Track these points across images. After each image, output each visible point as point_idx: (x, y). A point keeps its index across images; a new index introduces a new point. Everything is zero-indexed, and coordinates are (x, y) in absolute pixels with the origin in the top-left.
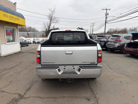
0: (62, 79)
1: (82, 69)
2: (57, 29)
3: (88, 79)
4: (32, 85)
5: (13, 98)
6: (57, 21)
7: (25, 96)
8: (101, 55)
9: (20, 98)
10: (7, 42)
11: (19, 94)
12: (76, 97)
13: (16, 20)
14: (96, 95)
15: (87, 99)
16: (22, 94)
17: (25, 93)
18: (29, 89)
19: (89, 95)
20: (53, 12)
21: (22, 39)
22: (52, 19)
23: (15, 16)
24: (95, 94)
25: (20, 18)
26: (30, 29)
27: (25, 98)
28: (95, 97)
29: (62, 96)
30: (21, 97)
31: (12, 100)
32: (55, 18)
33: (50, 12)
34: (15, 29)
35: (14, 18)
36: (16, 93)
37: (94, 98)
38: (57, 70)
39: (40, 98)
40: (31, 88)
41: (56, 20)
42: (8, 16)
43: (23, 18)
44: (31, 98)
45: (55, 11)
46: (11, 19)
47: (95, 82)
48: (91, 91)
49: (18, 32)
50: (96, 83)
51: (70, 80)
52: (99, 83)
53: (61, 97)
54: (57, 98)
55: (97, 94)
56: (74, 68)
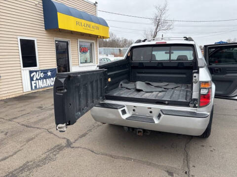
0: (129, 128)
1: (163, 116)
2: (144, 41)
3: (178, 135)
4: (90, 130)
5: (58, 143)
6: (170, 26)
7: (74, 145)
8: (208, 92)
9: (65, 146)
10: (81, 63)
11: (68, 140)
12: (150, 164)
13: (93, 29)
14: (192, 169)
15: (168, 171)
16: (72, 140)
17: (76, 140)
18: (84, 135)
19: (175, 166)
20: (162, 11)
21: (106, 58)
22: (160, 23)
23: (93, 24)
24: (191, 166)
25: (101, 26)
26: (125, 42)
27: (72, 148)
28: (186, 173)
29: (126, 156)
30: (69, 144)
31: (55, 146)
32: (165, 21)
33: (156, 11)
34: (93, 43)
35: (91, 27)
36: (65, 138)
37: (184, 173)
38: (120, 110)
39: (93, 152)
40: (87, 134)
41: (168, 24)
42: (83, 24)
43: (106, 25)
44: (79, 149)
45: (167, 8)
46: (87, 28)
47: (203, 144)
48: (184, 159)
49: (98, 48)
50: (203, 146)
51: (140, 131)
52: (211, 147)
53: (124, 158)
54: (117, 158)
55: (194, 166)
56: (151, 112)
